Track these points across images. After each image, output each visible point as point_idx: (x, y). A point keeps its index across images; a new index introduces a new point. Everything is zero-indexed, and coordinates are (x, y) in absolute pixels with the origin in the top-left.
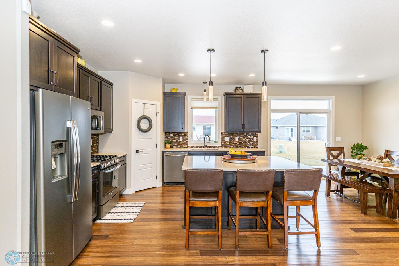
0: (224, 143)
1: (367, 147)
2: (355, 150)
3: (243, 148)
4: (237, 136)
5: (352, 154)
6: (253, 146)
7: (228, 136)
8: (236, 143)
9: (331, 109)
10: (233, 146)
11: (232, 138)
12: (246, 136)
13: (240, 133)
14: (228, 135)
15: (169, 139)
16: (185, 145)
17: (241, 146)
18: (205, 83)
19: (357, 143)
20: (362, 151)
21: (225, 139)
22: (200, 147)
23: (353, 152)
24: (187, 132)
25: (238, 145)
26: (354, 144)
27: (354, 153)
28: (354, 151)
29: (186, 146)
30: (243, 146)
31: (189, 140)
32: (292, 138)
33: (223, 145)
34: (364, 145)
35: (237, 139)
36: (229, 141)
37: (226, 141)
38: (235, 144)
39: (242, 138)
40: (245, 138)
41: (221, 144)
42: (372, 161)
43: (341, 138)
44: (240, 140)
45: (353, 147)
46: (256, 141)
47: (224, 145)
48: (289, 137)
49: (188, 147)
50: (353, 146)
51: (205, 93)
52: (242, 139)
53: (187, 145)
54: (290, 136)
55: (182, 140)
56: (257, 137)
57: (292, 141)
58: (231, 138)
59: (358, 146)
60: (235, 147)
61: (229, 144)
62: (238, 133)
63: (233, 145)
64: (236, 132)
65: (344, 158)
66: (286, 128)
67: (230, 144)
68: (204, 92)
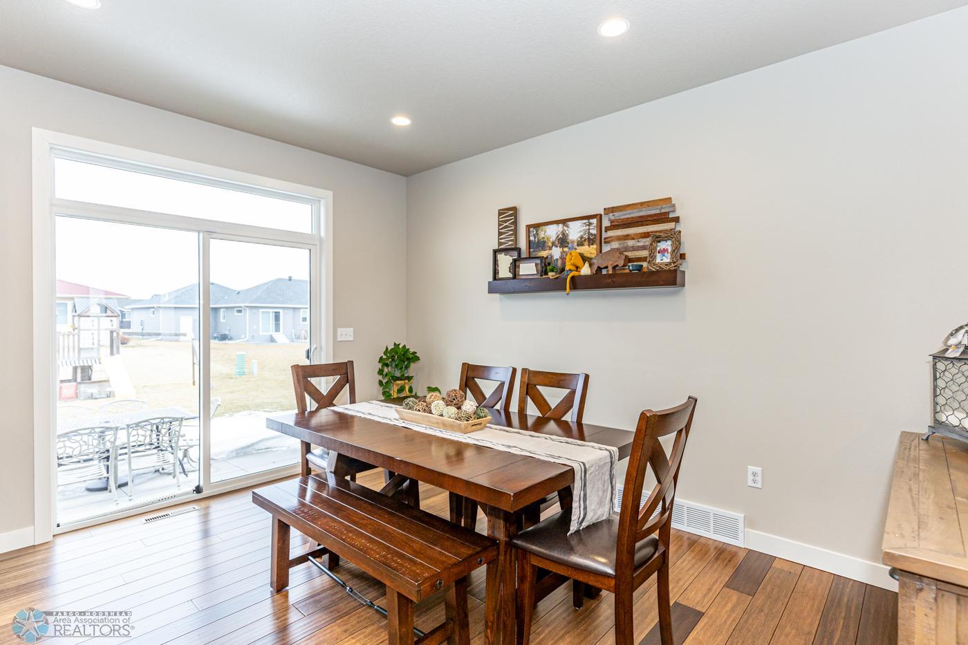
1: (417, 355)
2: (387, 365)
5: (380, 378)
9: (323, 234)
19: (395, 344)
20: (407, 367)
23: (384, 373)
26: (387, 348)
27: (386, 375)
28: (386, 370)
32: (276, 336)
34: (411, 350)
42: (430, 412)
43: (352, 329)
45: (384, 357)
48: (271, 333)
50: (385, 353)
54: (272, 331)
57: (276, 342)
59: (397, 353)
65: (353, 401)
66: (263, 312)
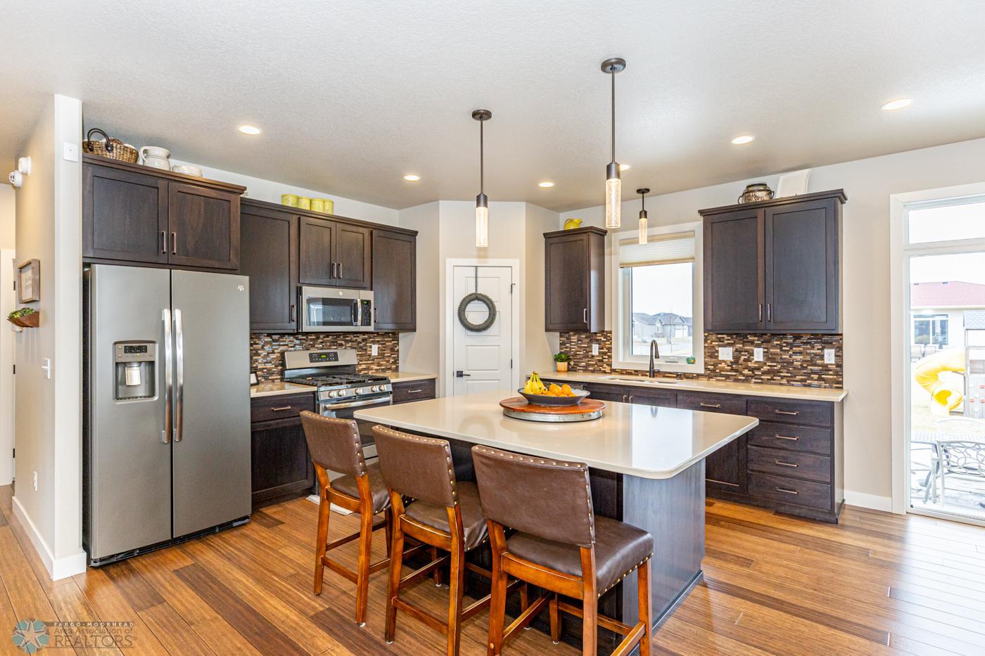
0: (715, 365)
3: (781, 384)
4: (758, 346)
6: (823, 380)
7: (729, 345)
8: (758, 369)
10: (744, 375)
11: (740, 352)
12: (791, 346)
13: (772, 335)
14: (726, 342)
15: (568, 349)
16: (605, 366)
17: (772, 379)
18: (643, 193)
21: (717, 351)
22: (643, 373)
24: (611, 332)
25: (764, 373)
29: (608, 369)
30: (783, 377)
31: (613, 354)
33: (712, 372)
35: (759, 354)
36: (731, 359)
37: (720, 358)
38: (752, 370)
39: (778, 350)
40: (791, 353)
41: (706, 369)
44: (773, 360)
46: (833, 362)
47: (714, 371)
49: (613, 371)
51: (643, 220)
52: (777, 354)
53: (610, 365)
55: (597, 354)
56: (840, 349)
58: (736, 350)
60: (754, 380)
61: (732, 370)
62: (763, 334)
63: (746, 372)
64: (757, 332)
67: (736, 371)
68: (640, 218)
